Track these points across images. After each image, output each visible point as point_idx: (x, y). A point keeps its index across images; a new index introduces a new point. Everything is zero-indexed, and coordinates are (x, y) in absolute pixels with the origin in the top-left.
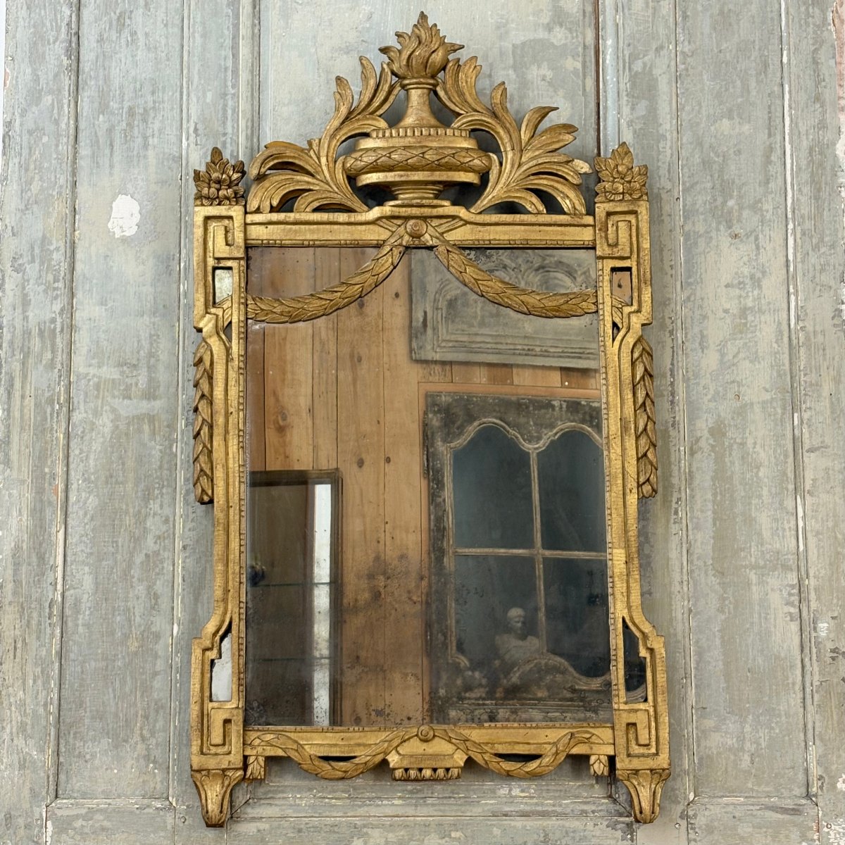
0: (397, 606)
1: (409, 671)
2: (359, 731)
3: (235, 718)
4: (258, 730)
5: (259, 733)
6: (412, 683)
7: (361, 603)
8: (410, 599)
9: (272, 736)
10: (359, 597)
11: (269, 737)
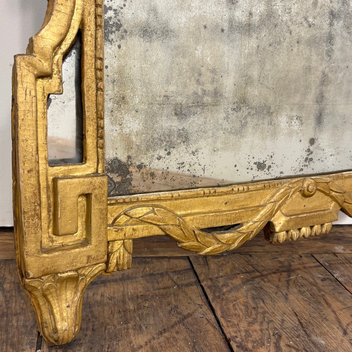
0: (292, 28)
1: (294, 114)
2: (243, 191)
3: (96, 191)
4: (124, 202)
5: (125, 207)
6: (296, 128)
7: (256, 19)
8: (306, 19)
9: (145, 210)
10: (254, 10)
11: (140, 211)
